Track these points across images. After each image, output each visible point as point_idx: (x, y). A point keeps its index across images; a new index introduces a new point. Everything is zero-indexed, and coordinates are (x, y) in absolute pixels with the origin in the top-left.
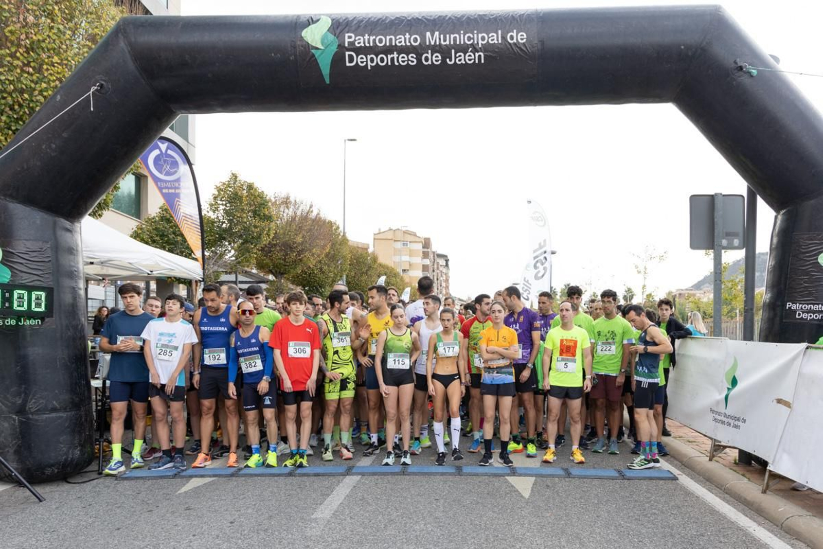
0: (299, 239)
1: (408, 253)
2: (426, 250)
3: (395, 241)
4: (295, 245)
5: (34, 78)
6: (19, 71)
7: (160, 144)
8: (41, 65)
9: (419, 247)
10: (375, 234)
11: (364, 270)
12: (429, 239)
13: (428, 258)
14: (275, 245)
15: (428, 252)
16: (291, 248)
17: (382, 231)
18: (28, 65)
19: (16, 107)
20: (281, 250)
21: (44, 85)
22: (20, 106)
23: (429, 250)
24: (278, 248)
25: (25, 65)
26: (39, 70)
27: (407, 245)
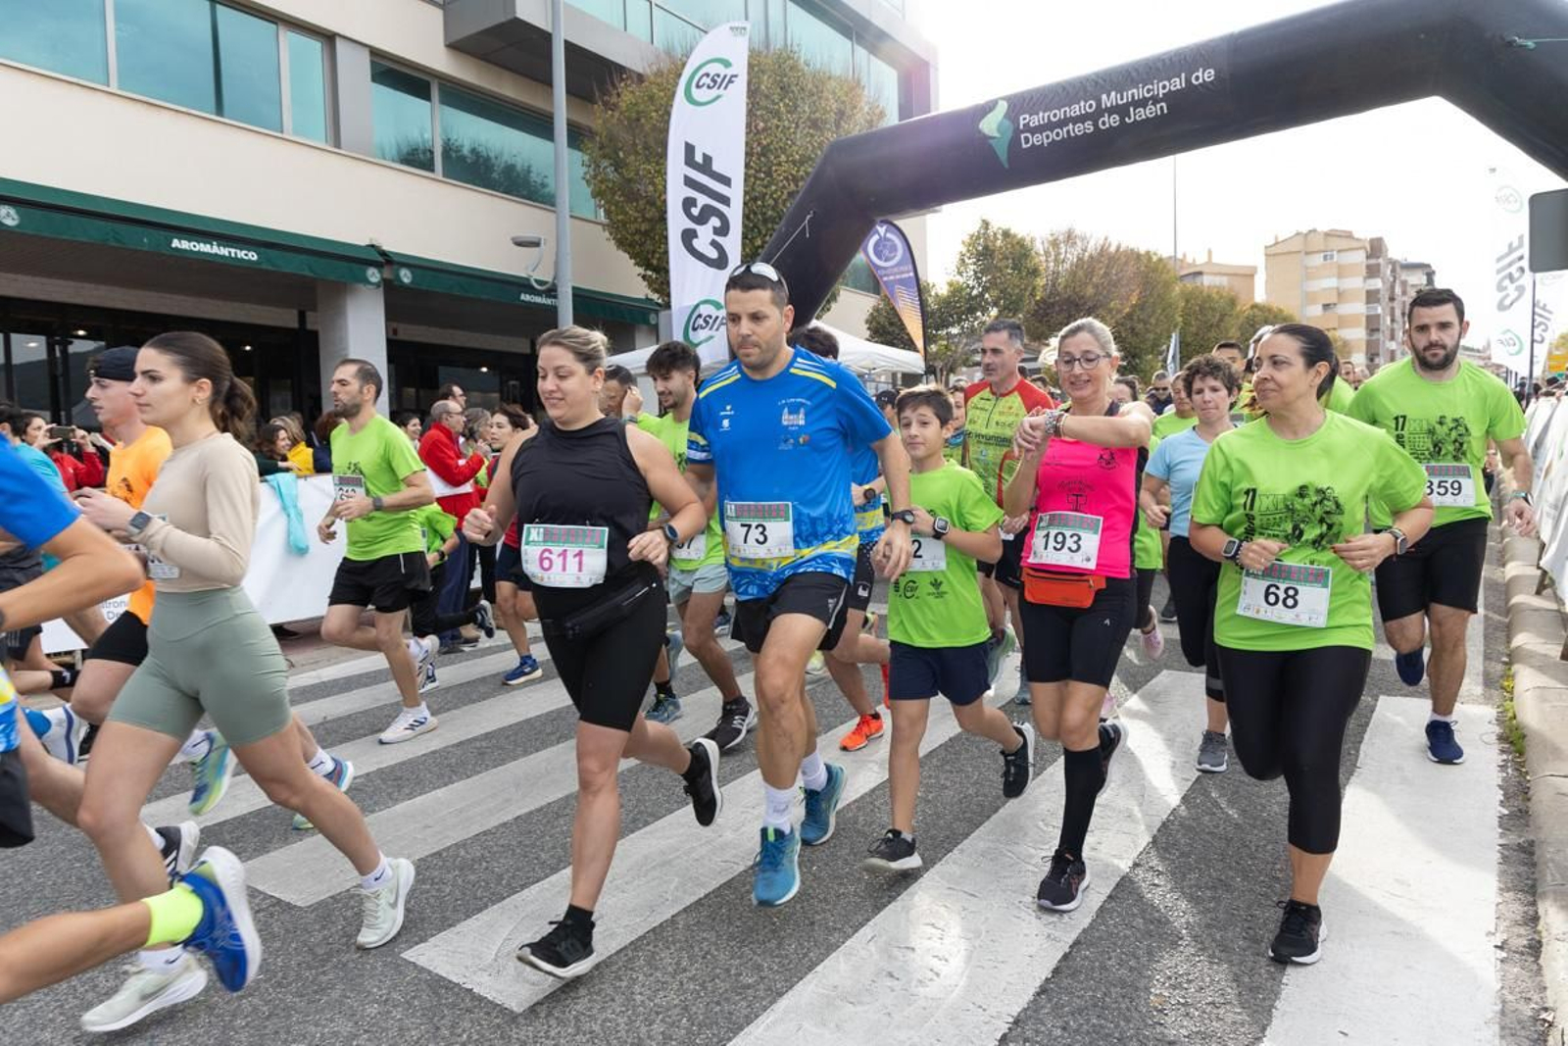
0: (1090, 291)
1: (1335, 271)
2: (1373, 261)
3: (1307, 253)
4: (1082, 301)
5: (765, 182)
6: (752, 180)
7: (878, 228)
8: (770, 168)
9: (1359, 258)
10: (1266, 247)
11: (1215, 320)
12: (1380, 240)
13: (1378, 276)
14: (1053, 304)
15: (1379, 265)
16: (1077, 305)
17: (1280, 240)
18: (760, 171)
19: (752, 216)
20: (1061, 310)
21: (773, 188)
22: (755, 214)
23: (1381, 261)
24: (1057, 308)
25: (756, 171)
26: (769, 174)
27: (1332, 257)
